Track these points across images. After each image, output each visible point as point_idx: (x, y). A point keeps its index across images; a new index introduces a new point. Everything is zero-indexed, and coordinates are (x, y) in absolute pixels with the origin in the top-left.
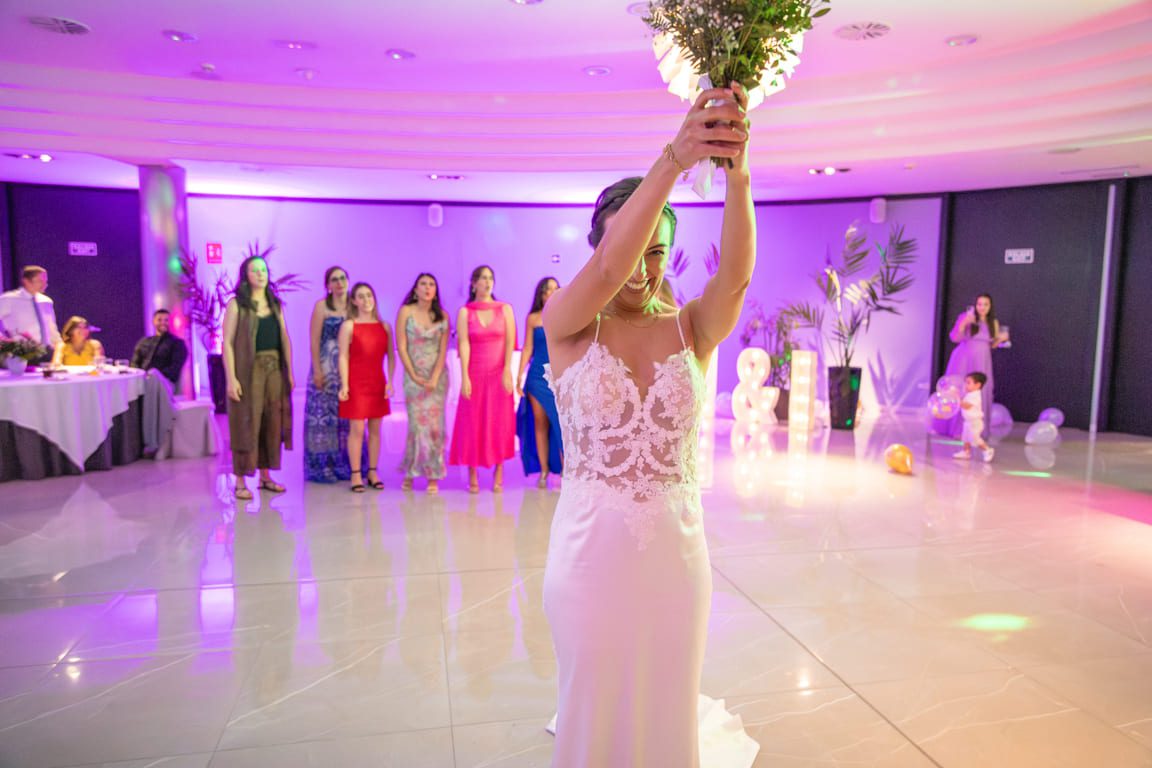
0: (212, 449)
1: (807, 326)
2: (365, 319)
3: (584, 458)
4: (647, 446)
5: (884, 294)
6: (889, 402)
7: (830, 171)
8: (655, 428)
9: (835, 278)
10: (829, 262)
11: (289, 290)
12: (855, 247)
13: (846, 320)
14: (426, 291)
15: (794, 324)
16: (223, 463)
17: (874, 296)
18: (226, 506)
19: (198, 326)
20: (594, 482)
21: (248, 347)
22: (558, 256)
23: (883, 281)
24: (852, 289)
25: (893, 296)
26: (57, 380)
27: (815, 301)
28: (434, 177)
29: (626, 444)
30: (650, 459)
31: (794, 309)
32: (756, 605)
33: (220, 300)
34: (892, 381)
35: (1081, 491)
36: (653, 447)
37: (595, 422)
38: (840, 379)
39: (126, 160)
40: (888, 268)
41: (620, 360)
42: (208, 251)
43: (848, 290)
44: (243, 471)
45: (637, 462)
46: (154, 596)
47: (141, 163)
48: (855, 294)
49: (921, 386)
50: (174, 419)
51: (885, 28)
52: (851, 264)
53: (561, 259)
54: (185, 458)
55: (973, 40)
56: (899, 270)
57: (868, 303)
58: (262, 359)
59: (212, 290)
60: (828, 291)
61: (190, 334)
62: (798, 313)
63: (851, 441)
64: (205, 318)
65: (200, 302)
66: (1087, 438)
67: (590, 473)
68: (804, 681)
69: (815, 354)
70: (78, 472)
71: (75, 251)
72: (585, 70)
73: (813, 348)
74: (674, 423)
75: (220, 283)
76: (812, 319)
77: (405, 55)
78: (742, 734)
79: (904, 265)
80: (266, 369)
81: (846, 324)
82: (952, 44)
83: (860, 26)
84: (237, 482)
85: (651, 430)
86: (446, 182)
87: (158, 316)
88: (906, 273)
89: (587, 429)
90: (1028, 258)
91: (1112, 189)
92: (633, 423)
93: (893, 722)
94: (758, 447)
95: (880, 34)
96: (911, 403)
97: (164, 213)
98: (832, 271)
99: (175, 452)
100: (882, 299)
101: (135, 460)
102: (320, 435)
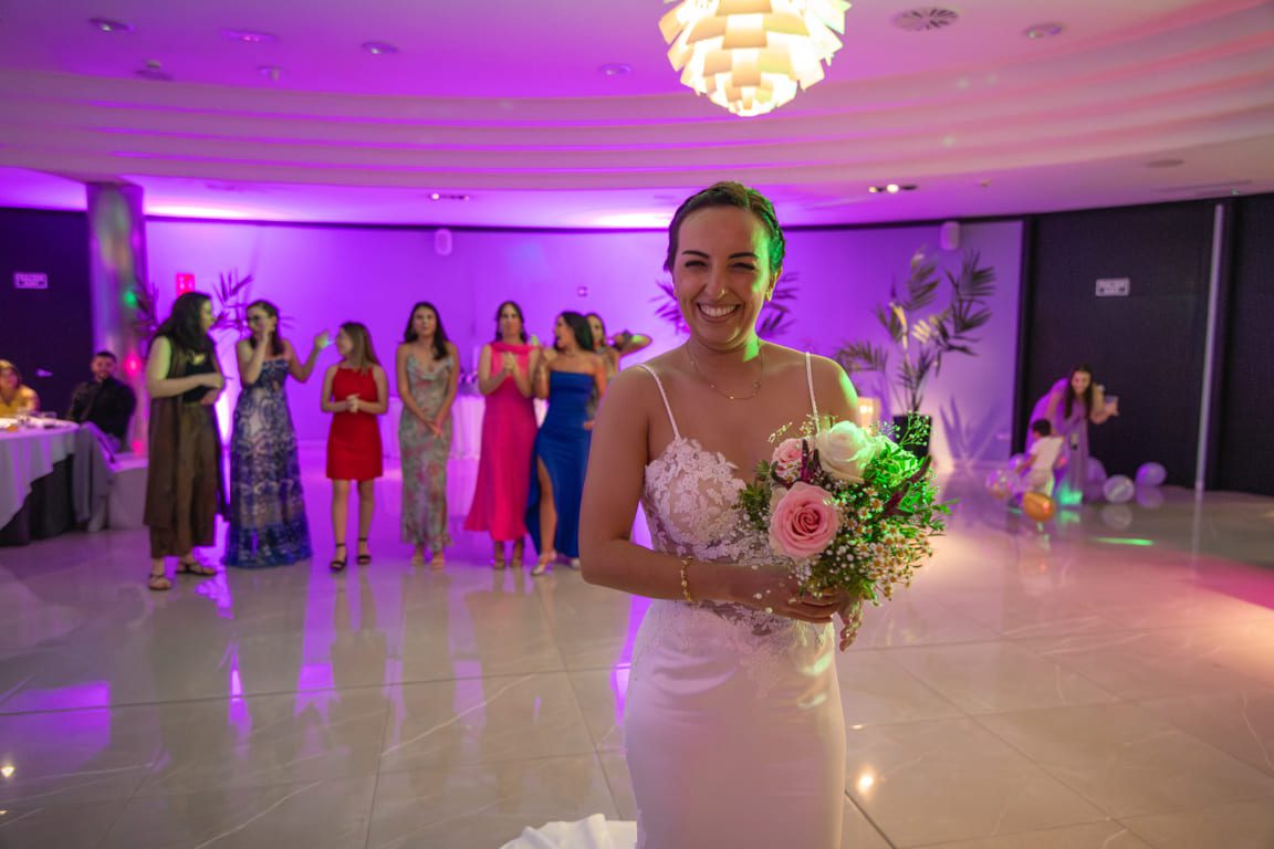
1: (868, 369)
5: (956, 332)
6: (964, 455)
7: (893, 189)
9: (900, 314)
10: (893, 294)
12: (922, 276)
13: (912, 361)
14: (426, 322)
15: (855, 366)
17: (944, 334)
22: (585, 289)
23: (954, 316)
24: (921, 327)
25: (967, 334)
27: (879, 342)
28: (436, 196)
31: (853, 349)
34: (968, 432)
35: (1184, 564)
39: (71, 177)
40: (961, 301)
42: (179, 282)
43: (917, 327)
47: (95, 179)
48: (923, 331)
49: (1001, 437)
50: (111, 483)
51: (951, 14)
52: (919, 297)
53: (589, 292)
54: (120, 528)
55: (1056, 29)
56: (974, 304)
57: (938, 342)
60: (894, 329)
62: (857, 353)
66: (1193, 497)
69: (878, 401)
71: (21, 283)
72: (603, 69)
73: (877, 394)
76: (875, 361)
77: (384, 48)
79: (979, 298)
81: (913, 366)
82: (1032, 35)
83: (921, 12)
86: (449, 202)
87: (101, 360)
88: (981, 307)
90: (1122, 289)
91: (1219, 210)
95: (946, 23)
96: (989, 456)
97: (116, 238)
98: (897, 305)
99: (112, 523)
100: (956, 337)
101: (62, 532)
102: (256, 507)
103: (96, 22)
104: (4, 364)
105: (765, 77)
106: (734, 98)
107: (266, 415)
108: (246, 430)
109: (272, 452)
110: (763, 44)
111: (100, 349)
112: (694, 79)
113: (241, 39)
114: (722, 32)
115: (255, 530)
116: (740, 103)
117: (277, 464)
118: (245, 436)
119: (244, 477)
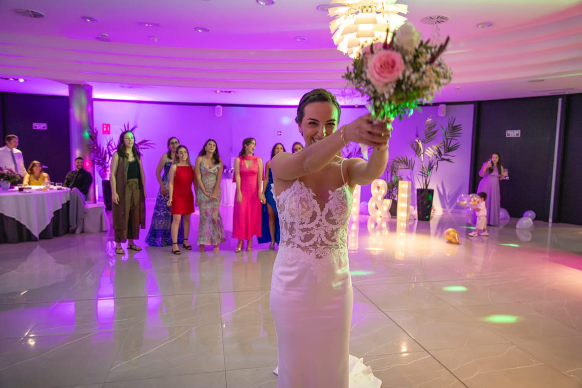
0: (104, 229)
1: (406, 168)
2: (182, 164)
3: (290, 237)
4: (323, 233)
5: (445, 152)
6: (447, 207)
8: (327, 224)
9: (420, 144)
10: (417, 136)
11: (144, 148)
12: (430, 128)
13: (426, 165)
14: (211, 148)
15: (400, 167)
16: (109, 236)
17: (440, 153)
18: (111, 258)
19: (98, 166)
20: (295, 248)
21: (123, 176)
22: (280, 132)
23: (444, 145)
24: (429, 150)
25: (450, 153)
26: (26, 193)
27: (411, 156)
28: (218, 92)
29: (312, 232)
30: (324, 239)
31: (400, 160)
32: (379, 309)
33: (109, 152)
34: (449, 196)
36: (326, 233)
37: (297, 220)
38: (422, 195)
39: (62, 82)
40: (447, 139)
41: (310, 189)
42: (103, 128)
43: (427, 150)
44: (119, 240)
45: (317, 241)
46: (73, 303)
47: (70, 83)
48: (430, 152)
50: (85, 213)
51: (446, 18)
52: (429, 137)
53: (282, 133)
54: (90, 233)
55: (490, 25)
56: (453, 140)
57: (437, 157)
58: (130, 183)
59: (105, 148)
60: (417, 151)
61: (94, 170)
62: (402, 162)
63: (429, 225)
64: (101, 162)
65: (99, 154)
66: (547, 226)
67: (294, 244)
68: (404, 349)
69: (410, 182)
70: (35, 240)
71: (36, 127)
72: (295, 38)
73: (409, 179)
74: (337, 221)
75: (109, 144)
76: (409, 165)
77: (204, 30)
78: (372, 376)
79: (456, 138)
80: (132, 189)
81: (426, 167)
82: (480, 27)
83: (433, 17)
84: (117, 245)
85: (325, 225)
86: (224, 94)
87: (78, 161)
88: (456, 142)
89: (292, 224)
90: (518, 135)
91: (560, 100)
92: (316, 222)
93: (450, 370)
94: (381, 229)
95: (443, 22)
97: (81, 109)
98: (419, 140)
99: (85, 230)
100: (444, 155)
101: (64, 234)
102: (161, 221)
103: (84, 18)
104: (35, 162)
110: (373, 36)
111: (74, 156)
112: (343, 48)
114: (356, 31)
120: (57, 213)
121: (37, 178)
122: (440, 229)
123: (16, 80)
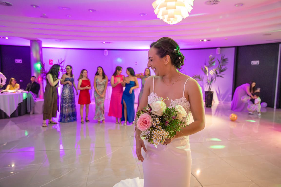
2: (84, 79)
5: (219, 72)
6: (221, 100)
7: (205, 40)
9: (207, 68)
10: (205, 64)
12: (211, 60)
13: (209, 79)
14: (100, 71)
17: (217, 73)
22: (137, 63)
23: (219, 69)
24: (212, 71)
25: (221, 73)
26: (4, 94)
27: (202, 75)
28: (104, 43)
31: (196, 76)
34: (222, 95)
35: (271, 125)
38: (208, 94)
39: (27, 39)
40: (220, 66)
42: (49, 61)
43: (210, 71)
47: (31, 39)
48: (212, 72)
49: (229, 96)
50: (35, 104)
51: (218, 1)
52: (211, 65)
54: (37, 114)
55: (242, 5)
56: (223, 66)
57: (215, 75)
60: (205, 72)
61: (43, 82)
62: (197, 77)
63: (211, 110)
66: (273, 110)
70: (9, 118)
71: (17, 61)
76: (201, 79)
77: (93, 11)
79: (225, 65)
81: (209, 80)
82: (237, 6)
83: (211, 1)
86: (107, 44)
88: (225, 67)
90: (258, 63)
91: (280, 45)
95: (217, 3)
96: (227, 100)
97: (36, 51)
98: (206, 66)
99: (35, 113)
100: (219, 74)
101: (24, 115)
102: (67, 109)
103: (32, 5)
104: (13, 79)
105: (176, 16)
106: (169, 20)
107: (69, 89)
108: (65, 93)
109: (70, 97)
110: (175, 8)
111: (33, 75)
112: (160, 16)
113: (63, 9)
114: (166, 6)
115: (66, 114)
116: (170, 22)
117: (71, 100)
118: (65, 94)
119: (64, 103)
120: (20, 104)
121: (14, 86)
122: (217, 112)
123: (4, 38)
